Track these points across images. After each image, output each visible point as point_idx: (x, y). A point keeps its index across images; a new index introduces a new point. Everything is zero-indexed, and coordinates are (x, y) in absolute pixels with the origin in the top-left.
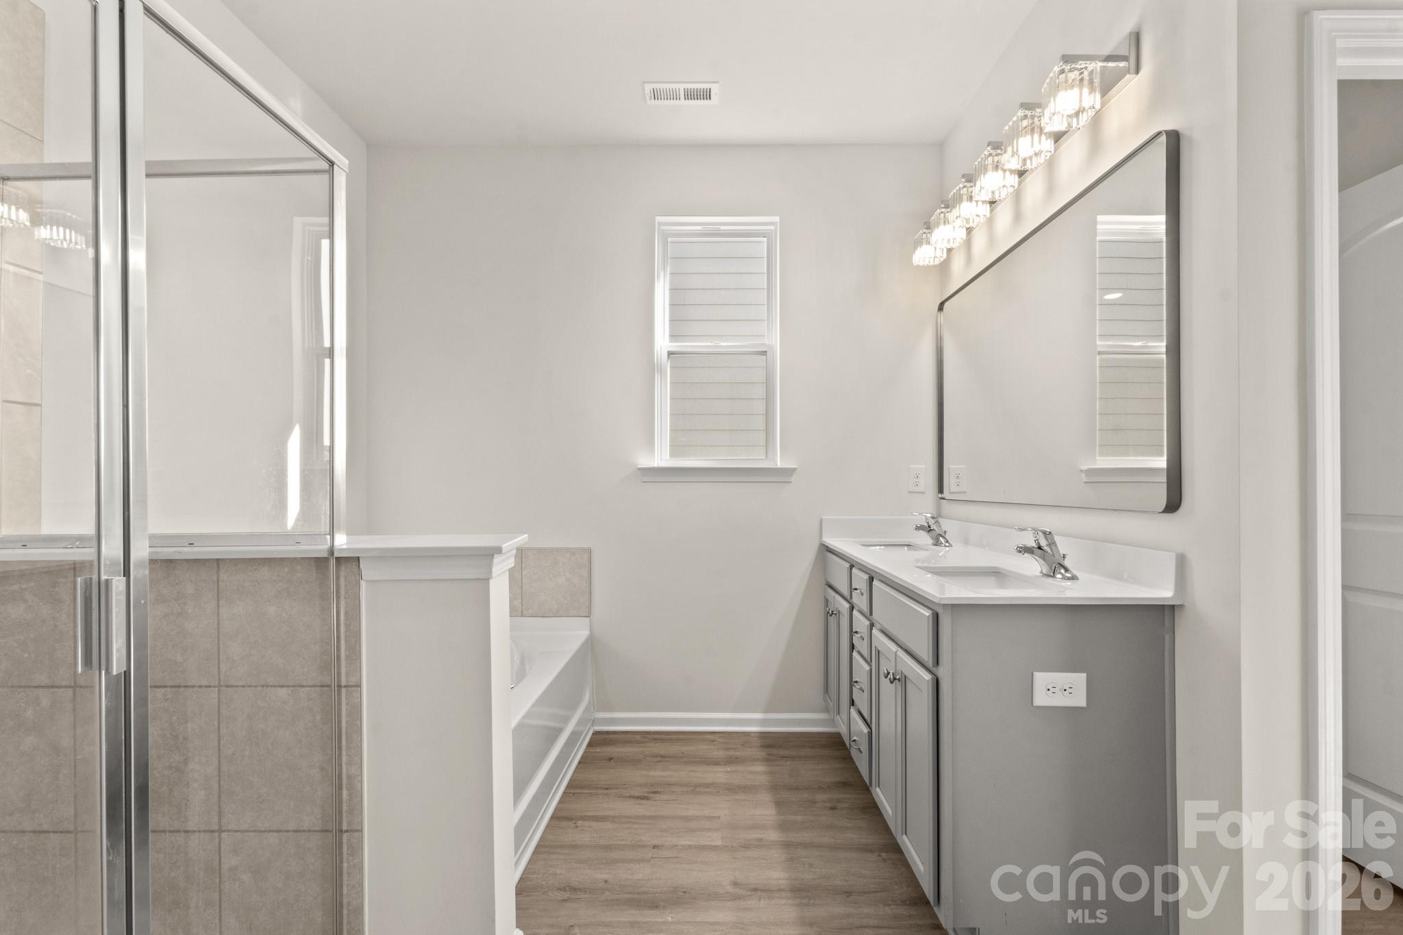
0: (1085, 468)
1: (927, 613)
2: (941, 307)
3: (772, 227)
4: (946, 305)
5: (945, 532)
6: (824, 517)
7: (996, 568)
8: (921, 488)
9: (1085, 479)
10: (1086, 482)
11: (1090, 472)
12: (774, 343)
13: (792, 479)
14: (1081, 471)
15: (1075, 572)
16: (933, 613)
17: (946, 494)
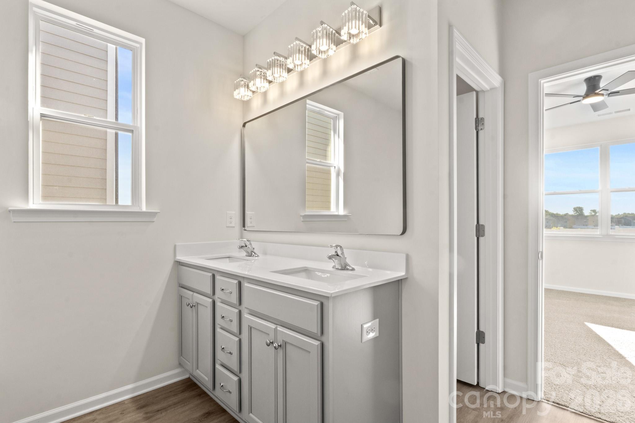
0: (303, 214)
1: (316, 303)
2: (244, 125)
3: (138, 45)
4: (247, 125)
5: (254, 248)
6: (177, 244)
7: (306, 267)
8: (233, 225)
9: (302, 220)
10: (302, 221)
11: (305, 216)
12: (139, 125)
13: (155, 219)
14: (301, 216)
15: (353, 267)
16: (320, 302)
17: (246, 228)
